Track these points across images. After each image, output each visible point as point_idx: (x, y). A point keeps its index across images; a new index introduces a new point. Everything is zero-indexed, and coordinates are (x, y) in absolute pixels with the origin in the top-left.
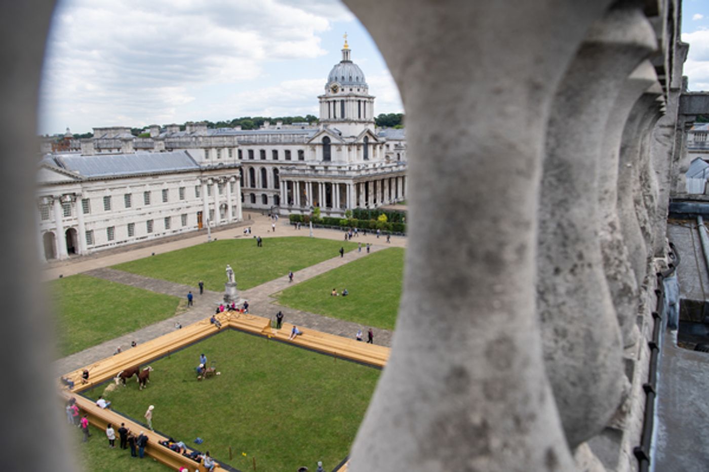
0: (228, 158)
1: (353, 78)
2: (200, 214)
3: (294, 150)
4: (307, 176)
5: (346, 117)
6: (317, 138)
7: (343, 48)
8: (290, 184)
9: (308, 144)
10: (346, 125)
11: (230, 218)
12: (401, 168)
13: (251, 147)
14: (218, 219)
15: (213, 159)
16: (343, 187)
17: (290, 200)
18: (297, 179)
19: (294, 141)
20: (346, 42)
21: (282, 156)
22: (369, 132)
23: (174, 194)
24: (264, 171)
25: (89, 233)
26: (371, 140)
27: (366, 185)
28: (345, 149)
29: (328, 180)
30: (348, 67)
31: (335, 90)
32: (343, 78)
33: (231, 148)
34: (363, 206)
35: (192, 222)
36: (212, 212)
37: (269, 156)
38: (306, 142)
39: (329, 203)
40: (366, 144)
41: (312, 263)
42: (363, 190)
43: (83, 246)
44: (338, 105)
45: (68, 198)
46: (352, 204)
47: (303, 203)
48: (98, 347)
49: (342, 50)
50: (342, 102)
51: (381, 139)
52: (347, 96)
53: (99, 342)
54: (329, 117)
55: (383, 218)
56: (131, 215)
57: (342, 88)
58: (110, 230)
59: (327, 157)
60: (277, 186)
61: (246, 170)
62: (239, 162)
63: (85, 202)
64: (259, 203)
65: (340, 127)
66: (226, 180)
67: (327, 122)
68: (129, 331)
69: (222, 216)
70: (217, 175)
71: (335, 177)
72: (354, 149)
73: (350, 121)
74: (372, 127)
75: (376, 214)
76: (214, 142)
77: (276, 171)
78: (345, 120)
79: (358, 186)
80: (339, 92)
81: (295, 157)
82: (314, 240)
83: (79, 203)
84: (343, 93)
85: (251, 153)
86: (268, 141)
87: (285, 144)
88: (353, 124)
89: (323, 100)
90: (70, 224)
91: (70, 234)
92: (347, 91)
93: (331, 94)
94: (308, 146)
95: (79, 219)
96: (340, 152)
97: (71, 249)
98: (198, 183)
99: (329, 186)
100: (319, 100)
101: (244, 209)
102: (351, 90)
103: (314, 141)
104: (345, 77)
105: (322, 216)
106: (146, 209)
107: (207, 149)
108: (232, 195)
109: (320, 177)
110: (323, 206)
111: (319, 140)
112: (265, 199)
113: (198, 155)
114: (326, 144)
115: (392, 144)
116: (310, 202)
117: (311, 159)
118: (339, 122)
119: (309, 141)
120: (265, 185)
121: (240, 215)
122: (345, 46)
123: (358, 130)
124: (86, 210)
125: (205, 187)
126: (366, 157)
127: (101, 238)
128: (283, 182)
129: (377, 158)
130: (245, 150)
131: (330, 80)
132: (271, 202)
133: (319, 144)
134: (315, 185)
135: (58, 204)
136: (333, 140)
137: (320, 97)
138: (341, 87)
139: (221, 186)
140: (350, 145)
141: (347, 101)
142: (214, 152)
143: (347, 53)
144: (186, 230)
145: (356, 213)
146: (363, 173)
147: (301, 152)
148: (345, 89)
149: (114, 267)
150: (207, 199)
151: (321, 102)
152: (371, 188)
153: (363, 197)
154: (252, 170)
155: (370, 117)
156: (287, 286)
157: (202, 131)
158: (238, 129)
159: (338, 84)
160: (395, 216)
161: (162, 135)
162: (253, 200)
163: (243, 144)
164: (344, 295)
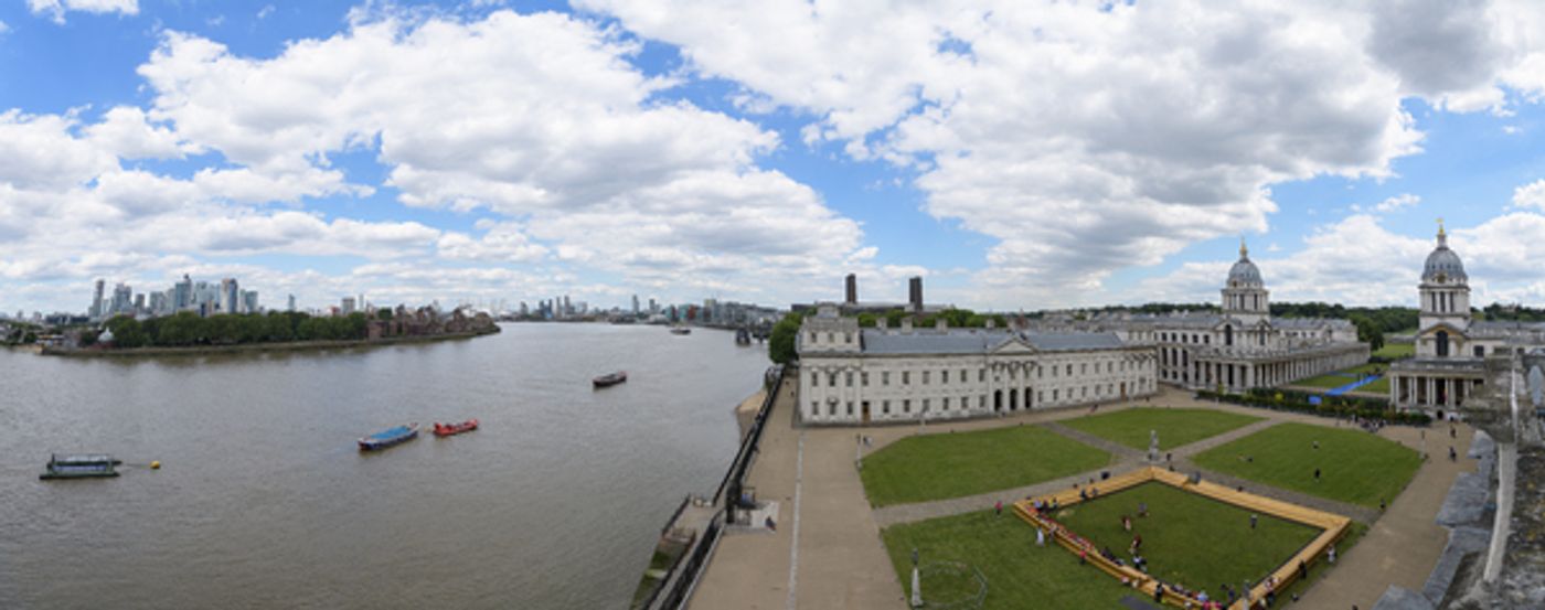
0: (1146, 339)
1: (1250, 275)
2: (1123, 385)
3: (1201, 336)
4: (1212, 357)
5: (1245, 308)
6: (1219, 325)
7: (1242, 246)
8: (1197, 364)
9: (1213, 330)
10: (1245, 315)
11: (1146, 390)
12: (1292, 352)
13: (1164, 331)
14: (1136, 391)
15: (1136, 340)
16: (1243, 369)
17: (1197, 376)
18: (1203, 359)
19: (1201, 327)
20: (1243, 243)
21: (1190, 340)
22: (1266, 323)
23: (1103, 367)
24: (1175, 352)
25: (1040, 393)
26: (1267, 328)
27: (1264, 366)
28: (1244, 336)
29: (1230, 362)
30: (1246, 266)
31: (1235, 284)
32: (1242, 274)
33: (1149, 332)
34: (1260, 385)
35: (1116, 392)
36: (1132, 384)
37: (1179, 339)
38: (1211, 328)
39: (1231, 382)
40: (1262, 332)
41: (1221, 432)
42: (1260, 371)
43: (1035, 404)
44: (1238, 297)
45: (1029, 365)
46: (1250, 383)
47: (1208, 380)
48: (1051, 483)
49: (1241, 249)
50: (1241, 295)
51: (1275, 328)
52: (1245, 290)
53: (1051, 478)
54: (1231, 307)
55: (1279, 396)
56: (1071, 381)
57: (1241, 283)
58: (1056, 392)
59: (1229, 342)
60: (1185, 364)
61: (1160, 350)
62: (1155, 344)
63: (1040, 369)
64: (1170, 378)
65: (1240, 316)
66: (1145, 358)
67: (1229, 312)
68: (1074, 473)
69: (1140, 388)
70: (1137, 353)
71: (1236, 360)
72: (1252, 336)
73: (1248, 312)
74: (1267, 318)
75: (1273, 392)
76: (1136, 325)
77: (1185, 352)
78: (1243, 311)
79: (1256, 369)
80: (1239, 287)
81: (1201, 341)
82: (1218, 412)
83: (1036, 369)
84: (1242, 287)
85: (1164, 337)
87: (1193, 329)
88: (1251, 314)
89: (1224, 291)
90: (1028, 385)
91: (1028, 392)
92: (1245, 286)
93: (1232, 288)
94: (1213, 332)
95: (1034, 381)
96: (1241, 337)
97: (1028, 404)
98: (1122, 359)
99: (1231, 367)
101: (1159, 383)
102: (1249, 285)
103: (1218, 328)
104: (1244, 274)
105: (1225, 392)
106: (1082, 377)
107: (1131, 332)
108: (1149, 370)
109: (1224, 359)
110: (1226, 384)
111: (1222, 327)
112: (1175, 375)
113: (1123, 336)
114: (1228, 330)
115: (1282, 332)
116: (1214, 380)
117: (1215, 342)
118: (1238, 312)
119: (1214, 328)
120: (1175, 362)
121: (1154, 388)
123: (1254, 320)
124: (1040, 374)
125: (1127, 363)
126: (1262, 343)
127: (1048, 398)
128: (1192, 361)
129: (1273, 345)
130: (1159, 333)
131: (1231, 276)
132: (1180, 379)
133: (1222, 331)
134: (1219, 366)
135: (1021, 370)
136: (1235, 328)
137: (1221, 289)
139: (1141, 362)
140: (1249, 332)
141: (1245, 294)
142: (1136, 335)
143: (1247, 254)
144: (1112, 396)
145: (1255, 391)
146: (1261, 357)
147: (1206, 339)
148: (1244, 284)
149: (1058, 422)
150: (1130, 373)
152: (1267, 370)
153: (1260, 377)
154: (1165, 351)
155: (1265, 308)
156: (1199, 450)
157: (1127, 317)
158: (1152, 316)
159: (1238, 280)
160: (1289, 395)
161: (1096, 318)
162: (1165, 374)
163: (1158, 328)
164: (1251, 460)
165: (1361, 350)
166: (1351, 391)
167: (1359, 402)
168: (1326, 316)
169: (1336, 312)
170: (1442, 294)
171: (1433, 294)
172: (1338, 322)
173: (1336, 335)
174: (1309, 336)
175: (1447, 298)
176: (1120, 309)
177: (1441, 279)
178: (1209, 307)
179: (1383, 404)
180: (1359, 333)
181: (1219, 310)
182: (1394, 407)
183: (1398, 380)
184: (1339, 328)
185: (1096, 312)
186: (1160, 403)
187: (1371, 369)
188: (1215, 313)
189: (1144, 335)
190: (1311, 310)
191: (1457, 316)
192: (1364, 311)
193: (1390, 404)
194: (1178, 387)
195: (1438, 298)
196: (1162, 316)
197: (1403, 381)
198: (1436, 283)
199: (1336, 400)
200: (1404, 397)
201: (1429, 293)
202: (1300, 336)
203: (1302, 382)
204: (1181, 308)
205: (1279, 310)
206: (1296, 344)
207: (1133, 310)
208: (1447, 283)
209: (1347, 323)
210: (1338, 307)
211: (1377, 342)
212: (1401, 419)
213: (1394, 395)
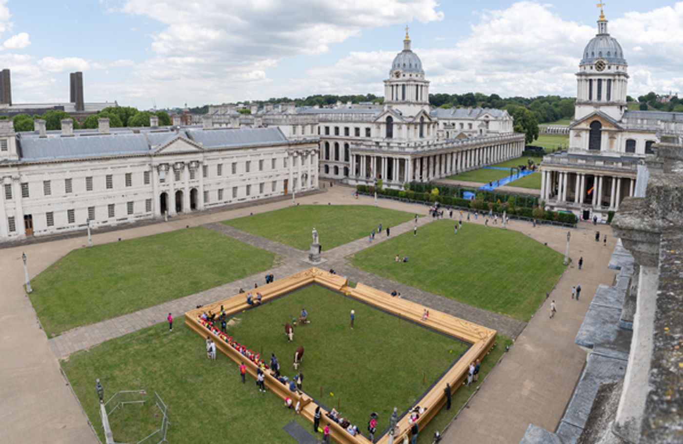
0: (309, 133)
1: (412, 64)
2: (286, 181)
3: (363, 128)
5: (406, 100)
6: (382, 117)
8: (358, 158)
10: (406, 107)
11: (308, 186)
12: (450, 145)
13: (328, 124)
14: (299, 187)
15: (299, 135)
16: (402, 162)
17: (358, 171)
18: (364, 154)
19: (363, 119)
21: (352, 133)
22: (424, 113)
24: (337, 145)
25: (206, 194)
26: (426, 120)
27: (423, 160)
28: (404, 127)
29: (390, 156)
30: (408, 55)
31: (398, 75)
32: (404, 65)
33: (313, 125)
34: (418, 179)
35: (280, 189)
36: (295, 180)
37: (342, 132)
38: (373, 121)
39: (390, 177)
40: (422, 123)
42: (418, 165)
43: (201, 204)
44: (400, 89)
45: (194, 165)
46: (409, 178)
47: (368, 175)
49: (404, 41)
50: (403, 86)
51: (434, 119)
52: (407, 81)
54: (393, 99)
55: (435, 192)
56: (235, 180)
57: (404, 73)
58: (220, 192)
59: (389, 134)
60: (347, 159)
61: (323, 144)
62: (318, 138)
63: (205, 168)
64: (331, 174)
65: (401, 108)
66: (308, 152)
67: (391, 103)
69: (303, 185)
70: (300, 149)
71: (396, 153)
72: (412, 127)
73: (409, 103)
74: (427, 109)
75: (429, 187)
76: (300, 119)
77: (347, 146)
78: (405, 102)
79: (414, 163)
80: (401, 78)
81: (363, 133)
83: (200, 169)
84: (404, 78)
85: (327, 131)
86: (341, 119)
88: (412, 106)
89: (388, 83)
90: (194, 186)
91: (193, 193)
92: (407, 77)
93: (395, 79)
94: (374, 124)
95: (199, 182)
96: (401, 130)
97: (193, 206)
98: (286, 155)
99: (390, 161)
100: (384, 83)
101: (320, 178)
102: (411, 76)
103: (379, 120)
104: (406, 64)
105: (384, 188)
106: (247, 176)
107: (295, 126)
108: (312, 166)
109: (384, 152)
110: (385, 179)
111: (383, 119)
112: (336, 171)
113: (287, 130)
114: (389, 122)
115: (441, 122)
116: (374, 175)
117: (376, 136)
118: (400, 103)
119: (375, 121)
120: (337, 158)
121: (316, 184)
122: (407, 37)
123: (415, 111)
124: (205, 174)
125: (291, 158)
126: (421, 135)
127: (213, 198)
128: (353, 156)
129: (432, 137)
130: (323, 126)
132: (341, 175)
133: (383, 123)
134: (379, 160)
135: (186, 169)
136: (395, 120)
137: (385, 81)
139: (304, 158)
141: (407, 85)
143: (408, 43)
144: (275, 194)
145: (414, 186)
146: (420, 150)
147: (368, 132)
148: (406, 75)
149: (224, 222)
150: (292, 170)
151: (386, 86)
152: (425, 163)
153: (418, 171)
154: (327, 145)
155: (426, 99)
156: (357, 250)
157: (291, 110)
158: (317, 107)
159: (401, 70)
160: (444, 190)
161: (260, 113)
162: (327, 171)
163: (321, 121)
164: (405, 261)
165: (516, 142)
166: (505, 186)
167: (511, 198)
168: (484, 107)
169: (493, 102)
172: (495, 112)
173: (493, 126)
174: (466, 127)
176: (286, 101)
178: (371, 98)
179: (533, 201)
180: (514, 124)
181: (381, 101)
182: (544, 204)
183: (548, 174)
184: (496, 119)
185: (261, 105)
186: (321, 200)
187: (524, 162)
188: (377, 103)
189: (308, 128)
190: (469, 101)
192: (520, 100)
193: (540, 202)
194: (340, 182)
196: (326, 108)
197: (555, 176)
199: (489, 196)
200: (554, 194)
202: (458, 127)
203: (458, 175)
204: (344, 100)
205: (437, 101)
206: (453, 136)
207: (298, 103)
209: (504, 113)
210: (495, 97)
211: (532, 133)
212: (550, 218)
213: (544, 191)
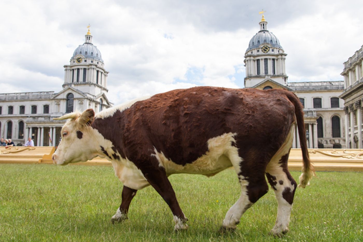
1: (94, 53)
3: (40, 105)
4: (52, 122)
5: (86, 82)
6: (62, 95)
7: (87, 34)
8: (35, 130)
9: (54, 99)
10: (87, 87)
18: (42, 125)
19: (41, 97)
20: (89, 30)
21: (28, 111)
22: (103, 96)
26: (105, 103)
28: (86, 102)
30: (90, 46)
31: (79, 60)
32: (86, 53)
38: (52, 98)
40: (101, 105)
44: (81, 72)
49: (86, 36)
50: (85, 70)
52: (88, 66)
54: (73, 81)
57: (86, 59)
59: (70, 109)
65: (81, 88)
73: (90, 84)
77: (21, 123)
80: (83, 62)
84: (85, 63)
86: (17, 98)
87: (32, 100)
88: (93, 86)
89: (68, 68)
92: (89, 62)
94: (53, 101)
96: (82, 105)
100: (64, 69)
102: (92, 62)
103: (59, 97)
104: (88, 53)
111: (64, 96)
114: (69, 99)
117: (55, 111)
118: (81, 84)
119: (54, 97)
120: (10, 136)
122: (88, 33)
123: (96, 92)
128: (29, 128)
131: (76, 54)
133: (64, 99)
136: (76, 96)
137: (65, 66)
138: (84, 58)
140: (90, 101)
141: (89, 69)
143: (89, 38)
147: (46, 108)
148: (88, 60)
151: (66, 70)
155: (104, 85)
159: (82, 56)
170: (266, 60)
171: (258, 60)
175: (270, 63)
177: (265, 49)
191: (278, 76)
195: (262, 63)
198: (261, 52)
201: (254, 61)
208: (270, 52)
